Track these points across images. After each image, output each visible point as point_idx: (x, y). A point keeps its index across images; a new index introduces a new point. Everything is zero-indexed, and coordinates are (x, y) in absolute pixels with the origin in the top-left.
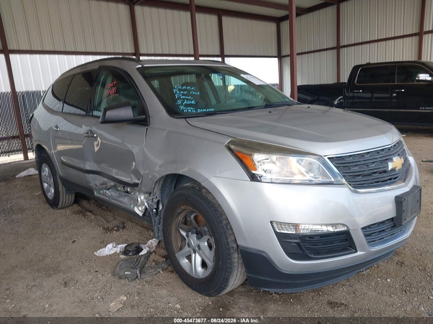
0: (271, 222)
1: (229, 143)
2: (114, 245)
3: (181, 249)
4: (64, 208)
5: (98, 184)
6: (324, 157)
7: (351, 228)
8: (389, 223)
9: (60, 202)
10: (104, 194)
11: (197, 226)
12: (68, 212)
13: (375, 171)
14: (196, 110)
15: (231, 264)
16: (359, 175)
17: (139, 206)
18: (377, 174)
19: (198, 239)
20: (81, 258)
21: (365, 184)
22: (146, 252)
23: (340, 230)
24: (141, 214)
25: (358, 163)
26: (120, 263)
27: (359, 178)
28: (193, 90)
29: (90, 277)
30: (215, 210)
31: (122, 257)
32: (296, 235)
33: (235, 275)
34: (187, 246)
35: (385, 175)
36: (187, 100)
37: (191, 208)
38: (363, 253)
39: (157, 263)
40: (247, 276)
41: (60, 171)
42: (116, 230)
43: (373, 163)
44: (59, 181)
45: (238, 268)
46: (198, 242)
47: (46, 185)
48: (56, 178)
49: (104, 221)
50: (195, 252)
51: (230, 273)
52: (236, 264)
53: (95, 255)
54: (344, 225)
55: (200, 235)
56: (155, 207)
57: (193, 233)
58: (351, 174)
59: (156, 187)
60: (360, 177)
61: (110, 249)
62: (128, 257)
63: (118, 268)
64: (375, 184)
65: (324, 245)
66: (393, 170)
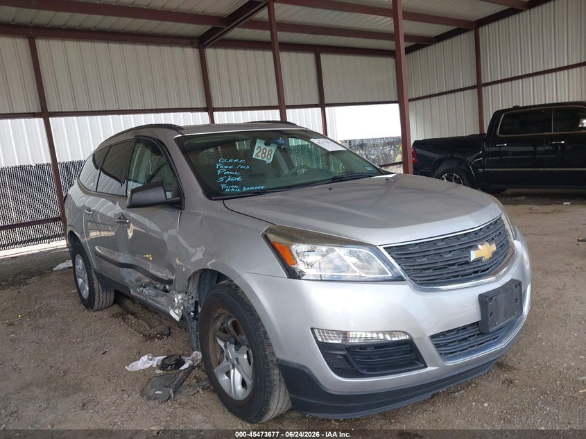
0: (312, 329)
1: (266, 231)
2: (150, 357)
3: (219, 363)
4: (101, 309)
5: (133, 281)
6: (380, 248)
7: (414, 337)
8: (473, 329)
9: (96, 303)
10: (141, 293)
11: (235, 334)
12: (106, 314)
13: (451, 262)
14: (242, 189)
15: (271, 382)
16: (429, 269)
17: (176, 308)
18: (456, 267)
19: (237, 350)
20: (109, 373)
21: (436, 279)
22: (187, 366)
23: (400, 339)
24: (178, 319)
25: (426, 253)
26: (153, 380)
27: (427, 273)
28: (242, 164)
29: (114, 397)
30: (251, 315)
31: (158, 372)
32: (342, 345)
33: (277, 396)
34: (225, 359)
35: (466, 267)
36: (232, 176)
37: (227, 312)
38: (436, 368)
39: (198, 379)
40: (290, 397)
41: (95, 265)
42: (158, 338)
43: (451, 251)
44: (94, 275)
45: (280, 388)
46: (236, 355)
47: (80, 281)
48: (91, 272)
49: (147, 326)
50: (234, 368)
51: (271, 393)
52: (277, 383)
53: (126, 370)
54: (405, 333)
55: (238, 345)
56: (193, 309)
57: (231, 343)
58: (416, 268)
59: (190, 286)
60: (429, 271)
61: (144, 363)
62: (166, 372)
63: (149, 386)
64: (452, 279)
65: (380, 358)
66: (478, 260)
